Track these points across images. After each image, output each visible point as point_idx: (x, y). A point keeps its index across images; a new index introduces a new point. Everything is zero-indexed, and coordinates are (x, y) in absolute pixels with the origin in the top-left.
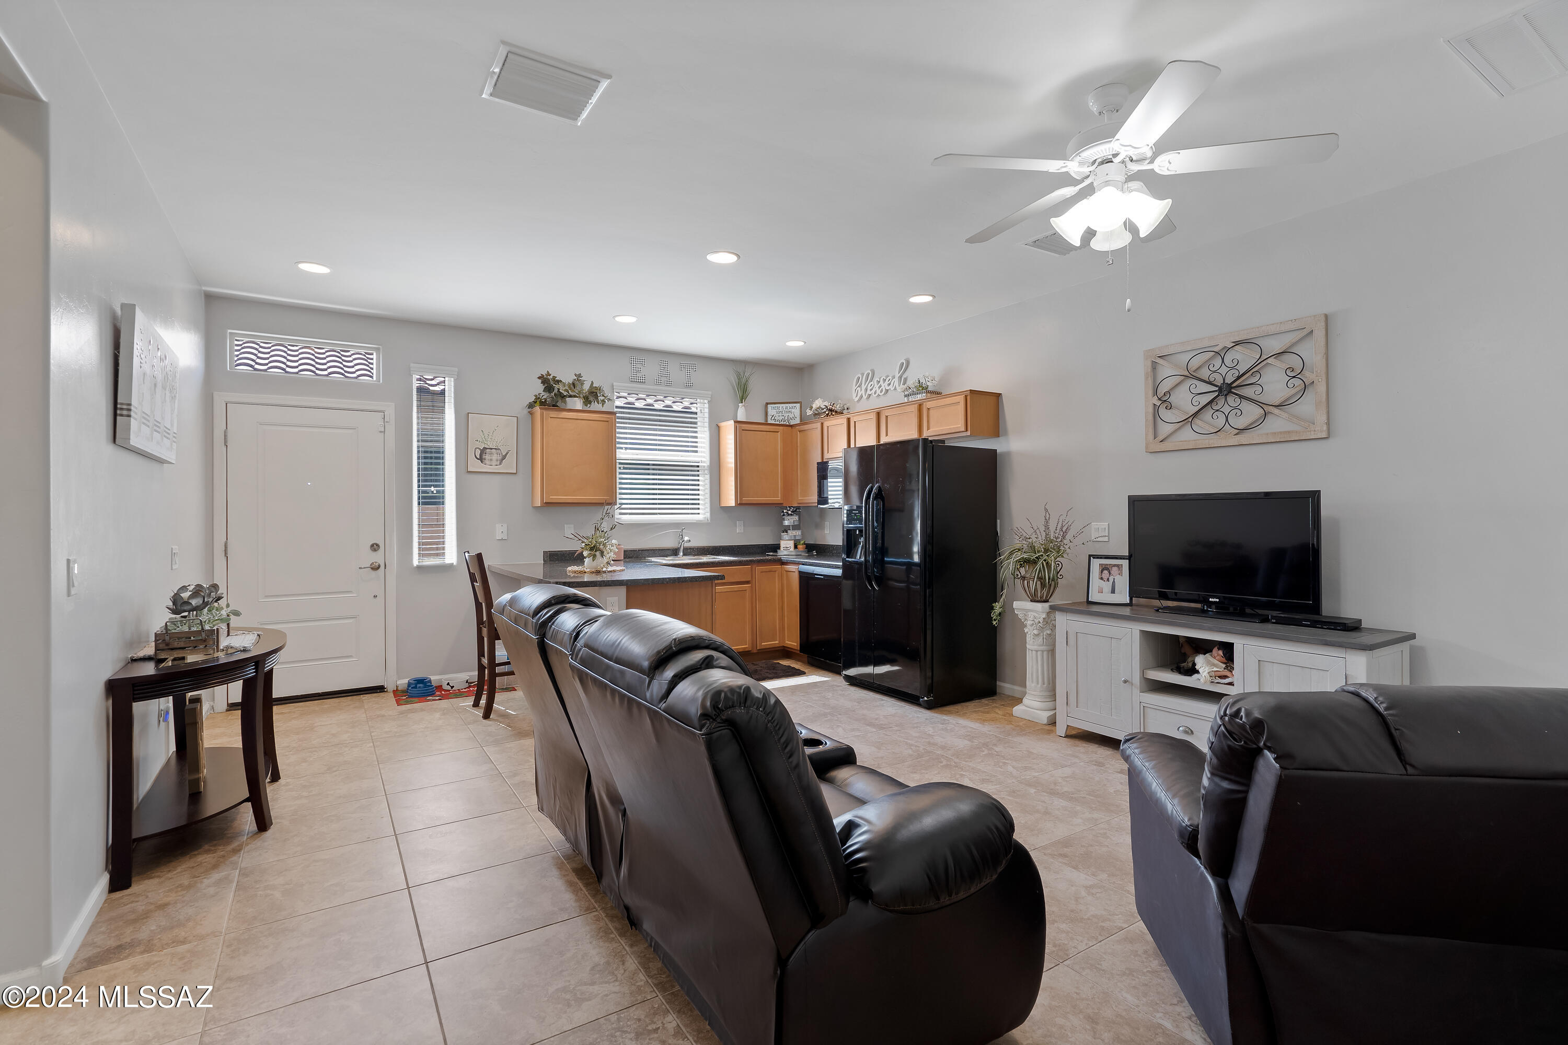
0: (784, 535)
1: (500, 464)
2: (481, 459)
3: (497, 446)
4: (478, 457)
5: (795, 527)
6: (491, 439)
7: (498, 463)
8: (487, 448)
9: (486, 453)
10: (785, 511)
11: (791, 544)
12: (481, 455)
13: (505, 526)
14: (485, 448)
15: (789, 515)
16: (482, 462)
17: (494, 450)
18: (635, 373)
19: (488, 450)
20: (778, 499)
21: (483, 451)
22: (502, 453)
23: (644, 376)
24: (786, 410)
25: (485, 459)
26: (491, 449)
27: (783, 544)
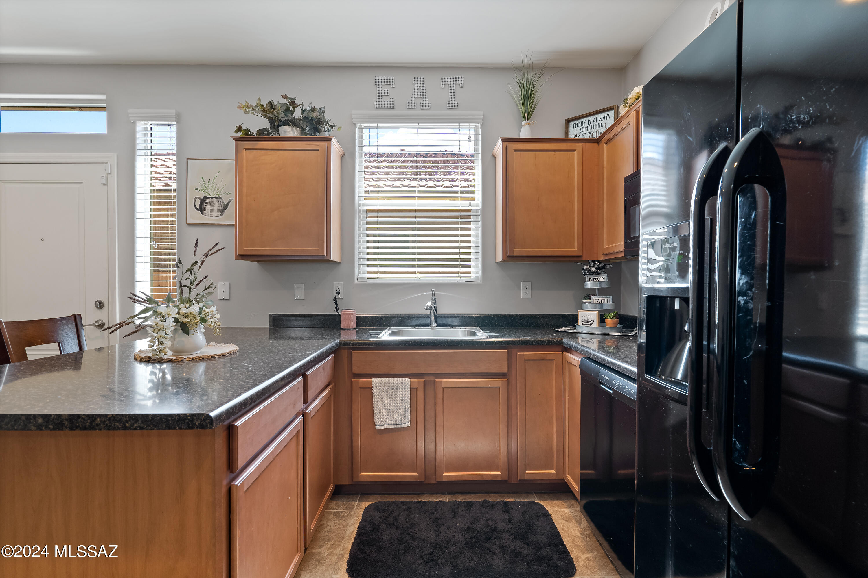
0: (586, 304)
1: (222, 214)
2: (201, 210)
3: (219, 195)
4: (198, 207)
5: (603, 292)
6: (212, 186)
7: (220, 213)
8: (207, 198)
9: (206, 203)
10: (585, 267)
11: (594, 316)
12: (201, 205)
13: (227, 284)
14: (206, 198)
15: (592, 273)
16: (202, 213)
17: (215, 200)
18: (380, 97)
19: (208, 200)
20: (574, 249)
21: (203, 201)
22: (223, 203)
23: (392, 100)
24: (595, 123)
25: (205, 210)
26: (212, 198)
27: (582, 316)
